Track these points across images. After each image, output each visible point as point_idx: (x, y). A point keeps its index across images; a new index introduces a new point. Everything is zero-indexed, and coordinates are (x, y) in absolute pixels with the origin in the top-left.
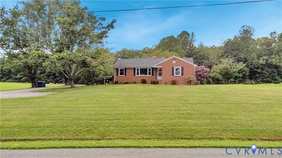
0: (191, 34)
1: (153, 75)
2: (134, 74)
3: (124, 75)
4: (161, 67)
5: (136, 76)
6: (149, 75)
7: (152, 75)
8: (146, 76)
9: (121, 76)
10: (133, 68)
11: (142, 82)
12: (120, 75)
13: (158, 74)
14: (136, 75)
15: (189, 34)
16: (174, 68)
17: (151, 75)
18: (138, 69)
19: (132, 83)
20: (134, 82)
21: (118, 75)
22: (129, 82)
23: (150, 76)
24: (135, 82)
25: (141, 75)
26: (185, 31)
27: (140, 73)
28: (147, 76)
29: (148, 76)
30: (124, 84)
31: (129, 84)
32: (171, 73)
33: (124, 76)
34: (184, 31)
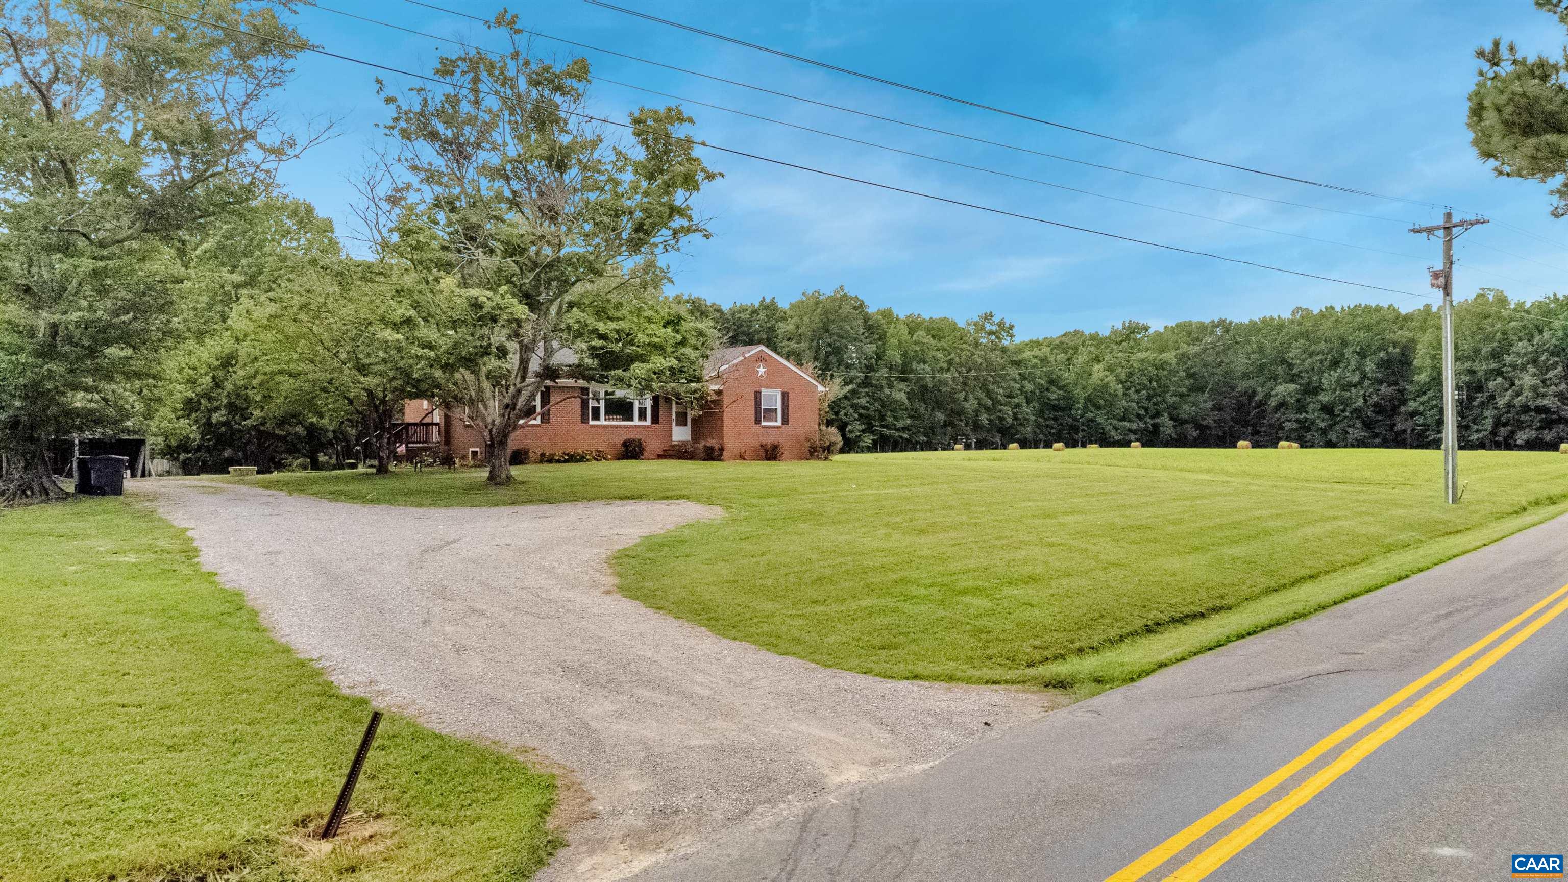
1: (655, 420)
2: (582, 415)
5: (592, 427)
6: (641, 420)
7: (653, 422)
13: (674, 417)
14: (591, 421)
16: (760, 393)
17: (648, 422)
18: (599, 392)
23: (649, 427)
27: (607, 413)
28: (635, 426)
29: (640, 426)
32: (753, 413)
33: (538, 426)
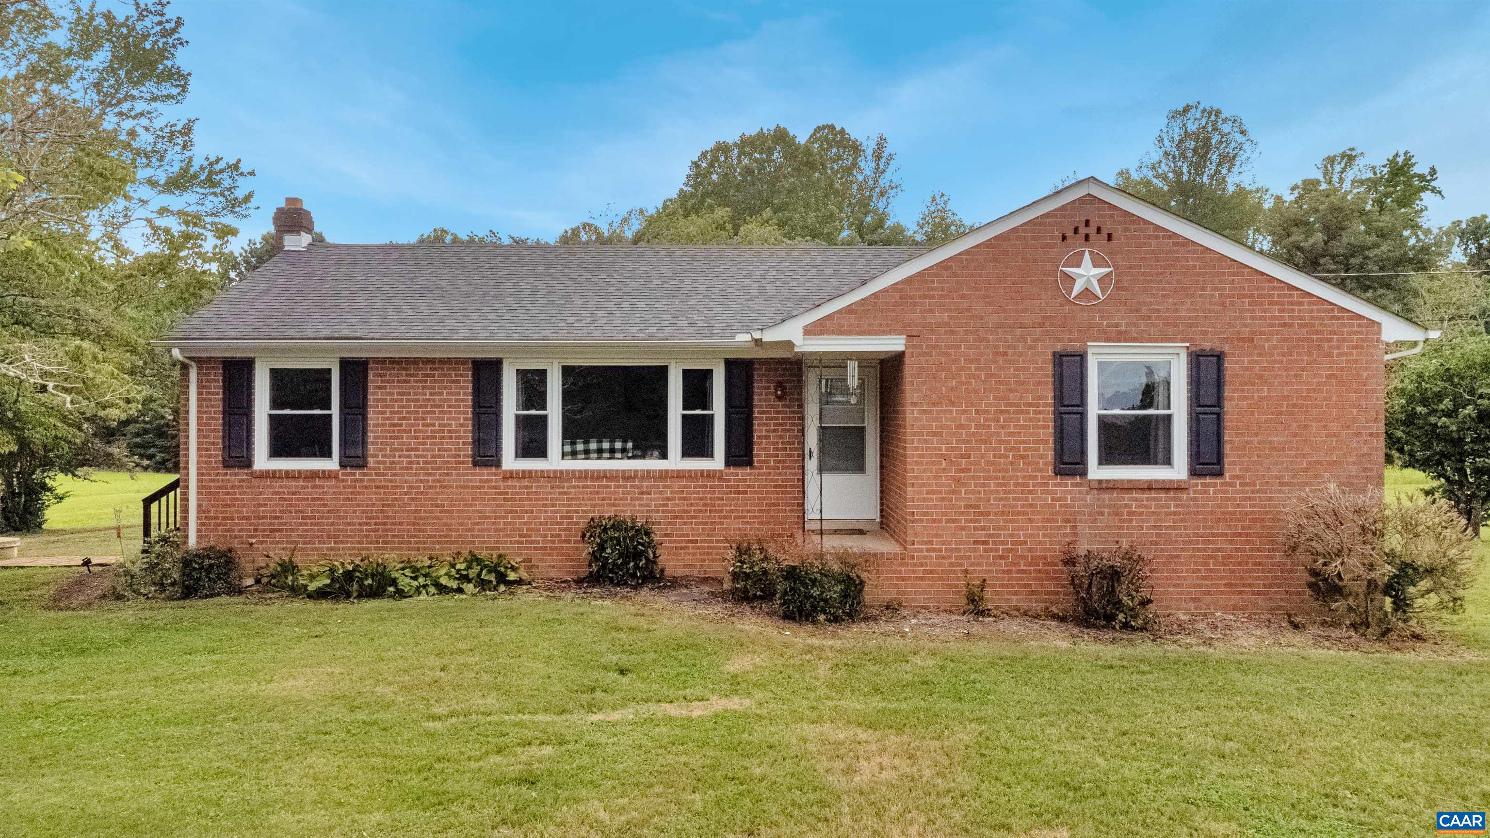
0: (869, 147)
1: (739, 455)
2: (478, 443)
3: (328, 454)
4: (894, 344)
5: (511, 475)
6: (688, 452)
7: (730, 461)
8: (648, 475)
9: (289, 475)
10: (458, 361)
11: (595, 557)
12: (278, 450)
13: (812, 440)
14: (510, 461)
15: (856, 149)
16: (1081, 358)
17: (717, 462)
18: (543, 373)
19: (442, 589)
20: (474, 560)
21: (247, 462)
22: (392, 559)
23: (710, 475)
24: (494, 569)
25: (574, 454)
26: (831, 128)
27: (570, 433)
28: (664, 475)
29: (679, 475)
30: (321, 594)
31: (401, 594)
32: (1047, 433)
33: (331, 464)
34: (824, 128)
